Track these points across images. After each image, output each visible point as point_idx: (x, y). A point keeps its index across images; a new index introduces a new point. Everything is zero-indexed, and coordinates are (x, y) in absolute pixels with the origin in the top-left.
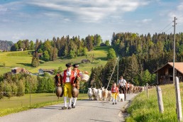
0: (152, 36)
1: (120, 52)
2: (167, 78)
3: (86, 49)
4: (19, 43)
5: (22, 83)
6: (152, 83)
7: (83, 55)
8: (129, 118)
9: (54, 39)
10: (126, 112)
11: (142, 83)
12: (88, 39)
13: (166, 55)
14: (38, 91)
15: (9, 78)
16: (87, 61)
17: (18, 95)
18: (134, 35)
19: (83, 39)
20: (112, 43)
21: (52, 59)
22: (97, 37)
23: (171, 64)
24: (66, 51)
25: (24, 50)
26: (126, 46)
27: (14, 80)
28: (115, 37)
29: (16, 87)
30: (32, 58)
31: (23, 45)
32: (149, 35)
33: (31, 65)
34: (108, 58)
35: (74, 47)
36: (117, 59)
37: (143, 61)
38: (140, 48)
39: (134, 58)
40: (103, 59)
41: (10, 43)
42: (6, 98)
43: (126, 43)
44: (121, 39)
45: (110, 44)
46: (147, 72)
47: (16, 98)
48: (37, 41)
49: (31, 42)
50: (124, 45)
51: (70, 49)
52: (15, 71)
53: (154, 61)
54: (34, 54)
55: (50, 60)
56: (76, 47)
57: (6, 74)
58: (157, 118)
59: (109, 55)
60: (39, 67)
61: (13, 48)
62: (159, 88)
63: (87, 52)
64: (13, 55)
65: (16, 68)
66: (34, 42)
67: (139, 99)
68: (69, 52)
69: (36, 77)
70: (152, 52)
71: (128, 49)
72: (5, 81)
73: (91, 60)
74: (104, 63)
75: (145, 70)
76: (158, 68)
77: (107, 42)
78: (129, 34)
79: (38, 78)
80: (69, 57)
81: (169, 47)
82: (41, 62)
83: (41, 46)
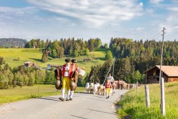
0: (144, 42)
1: (116, 54)
2: (154, 78)
3: (88, 50)
4: (32, 42)
5: (32, 75)
6: (141, 82)
7: (85, 55)
8: (120, 110)
9: (62, 40)
10: (118, 105)
11: (133, 81)
12: (90, 42)
13: (155, 59)
14: (46, 83)
15: (22, 70)
17: (28, 85)
18: (128, 40)
19: (85, 42)
20: (110, 46)
21: (58, 57)
22: (98, 40)
23: (158, 66)
24: (71, 51)
25: (36, 47)
26: (122, 49)
27: (26, 72)
28: (113, 42)
29: (27, 78)
30: (42, 54)
31: (35, 43)
32: (141, 41)
33: (41, 61)
34: (106, 58)
35: (78, 47)
36: (113, 60)
37: (135, 63)
38: (133, 51)
39: (127, 60)
40: (101, 59)
41: (24, 41)
42: (18, 87)
43: (122, 46)
44: (118, 43)
45: (108, 47)
46: (138, 72)
47: (27, 87)
48: (47, 41)
49: (42, 41)
50: (120, 49)
51: (74, 49)
52: (27, 65)
53: (145, 64)
54: (44, 51)
56: (79, 47)
57: (20, 67)
58: (144, 111)
59: (106, 56)
60: (48, 63)
61: (27, 46)
62: (148, 86)
63: (88, 52)
64: (27, 51)
65: (28, 62)
66: (45, 41)
67: (130, 94)
68: (74, 51)
69: (44, 70)
70: (143, 56)
71: (123, 52)
72: (19, 73)
73: (91, 59)
74: (102, 63)
75: (136, 70)
76: (148, 70)
77: (106, 45)
78: (124, 39)
79: (46, 72)
80: (73, 55)
81: (157, 52)
82: (50, 59)
83: (50, 45)
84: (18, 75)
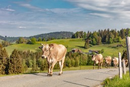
3: (120, 38)
4: (77, 33)
5: (78, 58)
7: (118, 41)
9: (99, 31)
12: (122, 31)
15: (70, 55)
16: (121, 46)
17: (75, 66)
19: (118, 31)
21: (97, 44)
22: (128, 30)
24: (107, 39)
25: (80, 37)
27: (73, 56)
29: (74, 61)
30: (84, 43)
31: (80, 35)
33: (84, 48)
41: (72, 33)
47: (73, 68)
48: (88, 32)
49: (85, 32)
51: (109, 37)
52: (74, 51)
54: (86, 40)
55: (96, 44)
56: (113, 36)
57: (68, 53)
60: (89, 49)
61: (73, 37)
63: (121, 40)
64: (73, 41)
65: (75, 49)
66: (87, 33)
68: (109, 39)
73: (123, 45)
79: (88, 56)
80: (109, 43)
82: (91, 46)
83: (91, 36)
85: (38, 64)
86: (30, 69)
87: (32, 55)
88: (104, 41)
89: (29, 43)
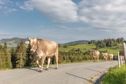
3: (117, 43)
4: (91, 41)
7: (116, 45)
12: (118, 39)
15: (87, 53)
16: (118, 48)
19: (116, 40)
21: (104, 47)
22: (122, 38)
24: (109, 44)
25: (93, 43)
27: (89, 54)
29: (90, 57)
33: (96, 49)
35: (113, 42)
41: (88, 41)
51: (111, 43)
52: (90, 51)
54: (97, 45)
61: (89, 43)
64: (89, 45)
66: (97, 41)
73: (120, 47)
80: (110, 46)
82: (99, 48)
83: (99, 42)
84: (86, 55)
85: (70, 58)
86: (65, 61)
87: (66, 54)
88: (107, 45)
89: (65, 47)
